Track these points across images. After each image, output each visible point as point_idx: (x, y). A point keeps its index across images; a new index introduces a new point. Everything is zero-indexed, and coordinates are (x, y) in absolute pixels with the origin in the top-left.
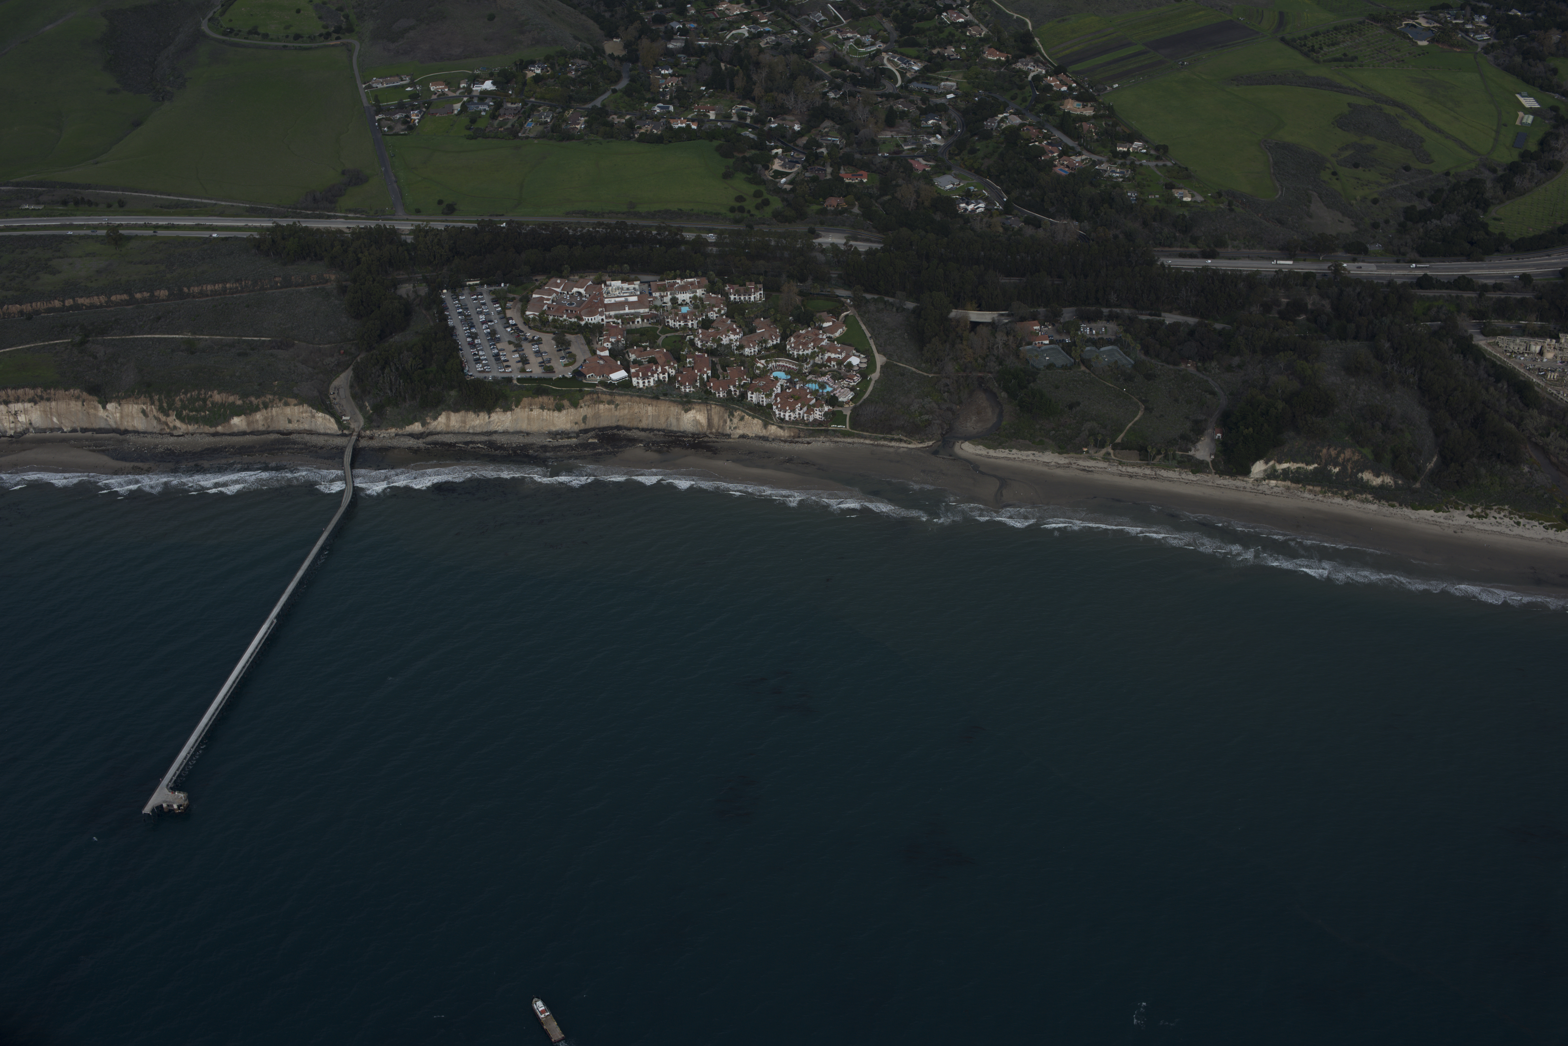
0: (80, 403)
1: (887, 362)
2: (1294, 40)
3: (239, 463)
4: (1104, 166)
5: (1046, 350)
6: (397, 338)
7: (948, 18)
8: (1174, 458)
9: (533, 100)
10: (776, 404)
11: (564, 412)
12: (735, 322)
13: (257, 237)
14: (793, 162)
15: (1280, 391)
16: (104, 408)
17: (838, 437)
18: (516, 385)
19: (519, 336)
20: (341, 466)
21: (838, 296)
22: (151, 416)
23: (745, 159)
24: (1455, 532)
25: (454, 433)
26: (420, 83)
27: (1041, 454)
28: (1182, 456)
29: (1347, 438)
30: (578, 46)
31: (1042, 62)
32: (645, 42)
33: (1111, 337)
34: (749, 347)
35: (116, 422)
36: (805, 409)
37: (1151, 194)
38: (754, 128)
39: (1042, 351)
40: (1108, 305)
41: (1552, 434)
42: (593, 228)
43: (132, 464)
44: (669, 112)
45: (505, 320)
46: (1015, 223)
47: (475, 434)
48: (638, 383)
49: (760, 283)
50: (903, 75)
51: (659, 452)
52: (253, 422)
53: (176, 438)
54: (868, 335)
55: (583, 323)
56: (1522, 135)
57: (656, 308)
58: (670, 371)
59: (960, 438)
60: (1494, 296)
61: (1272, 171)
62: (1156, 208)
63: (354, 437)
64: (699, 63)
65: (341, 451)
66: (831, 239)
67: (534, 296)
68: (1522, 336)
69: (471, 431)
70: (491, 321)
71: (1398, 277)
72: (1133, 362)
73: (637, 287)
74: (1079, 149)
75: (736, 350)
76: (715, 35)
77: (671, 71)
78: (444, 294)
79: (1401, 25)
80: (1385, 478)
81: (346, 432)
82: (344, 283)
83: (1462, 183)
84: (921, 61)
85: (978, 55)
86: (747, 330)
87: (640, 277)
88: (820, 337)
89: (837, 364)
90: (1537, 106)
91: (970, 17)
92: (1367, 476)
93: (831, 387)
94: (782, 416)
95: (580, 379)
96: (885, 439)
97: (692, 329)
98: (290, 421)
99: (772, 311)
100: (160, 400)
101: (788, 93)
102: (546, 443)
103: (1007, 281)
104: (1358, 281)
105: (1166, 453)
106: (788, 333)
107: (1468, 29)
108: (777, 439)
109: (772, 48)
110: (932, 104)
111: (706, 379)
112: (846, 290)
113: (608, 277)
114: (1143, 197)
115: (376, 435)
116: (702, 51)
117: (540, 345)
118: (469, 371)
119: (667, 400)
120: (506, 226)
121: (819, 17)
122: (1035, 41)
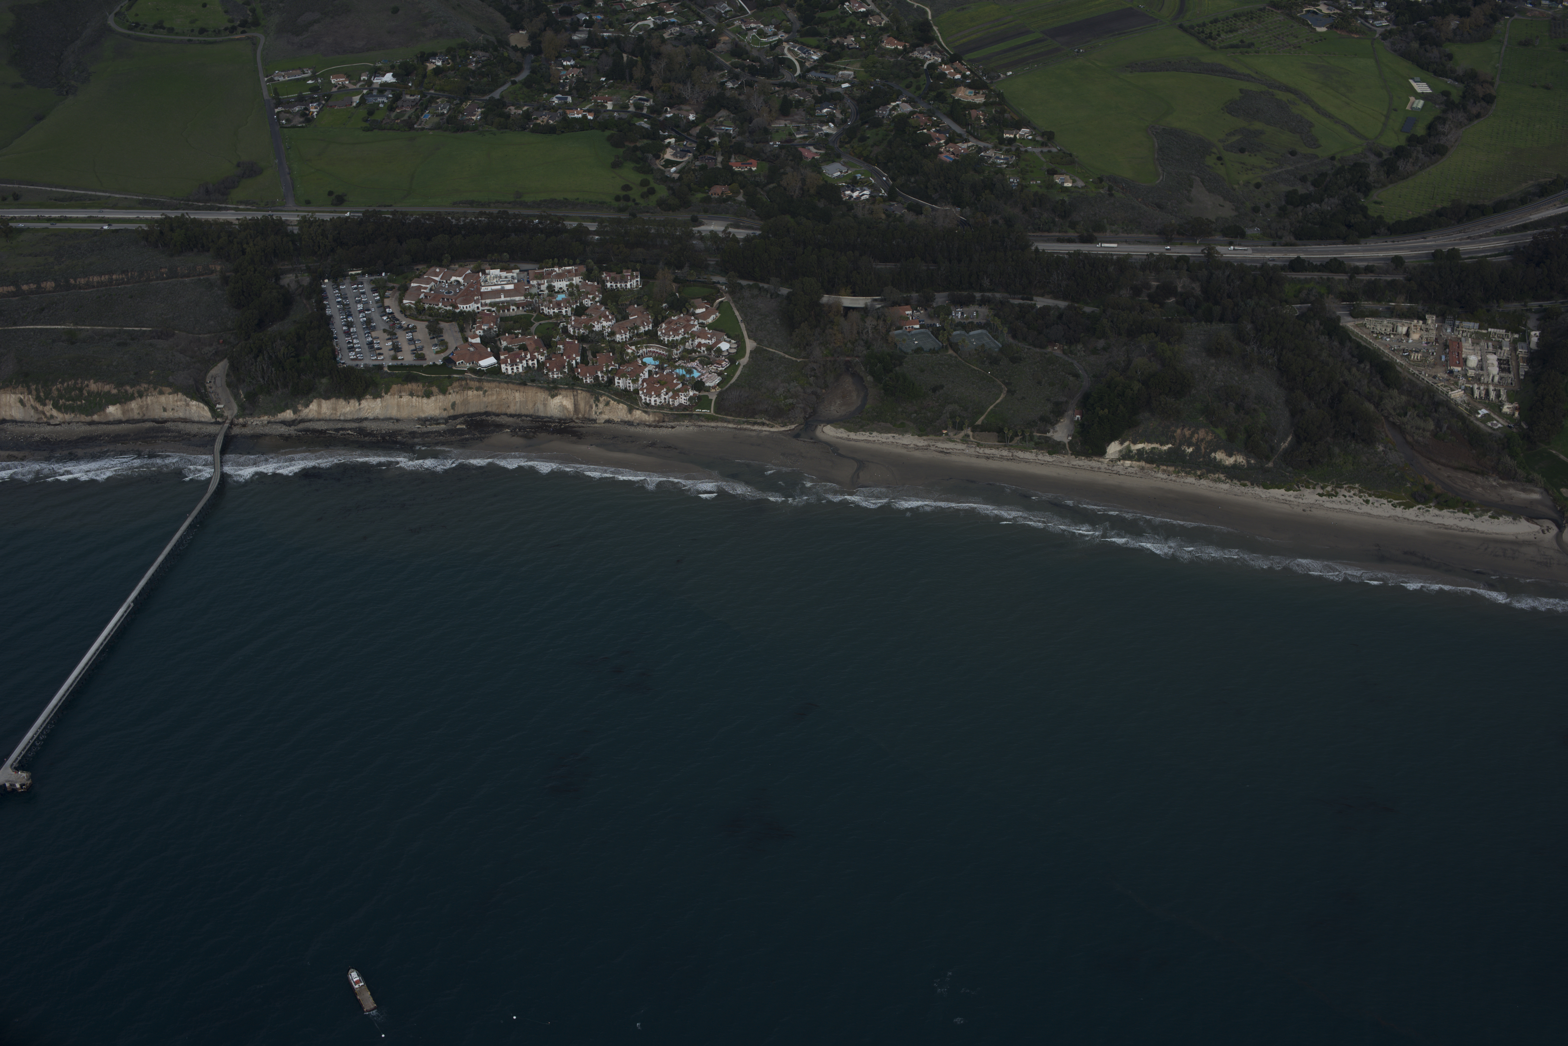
1: (756, 347)
2: (1192, 27)
3: (112, 451)
4: (990, 153)
5: (916, 334)
6: (275, 327)
7: (850, 8)
8: (1031, 439)
9: (432, 91)
10: (642, 389)
11: (433, 398)
12: (608, 309)
13: (146, 229)
14: (685, 151)
15: (1139, 373)
17: (702, 421)
18: (386, 372)
19: (394, 324)
20: (212, 452)
21: (715, 282)
22: (28, 405)
23: (636, 149)
24: (1304, 510)
25: (325, 420)
26: (322, 76)
27: (901, 436)
28: (1040, 438)
29: (1201, 419)
30: (481, 38)
31: (939, 51)
32: (549, 34)
33: (981, 321)
34: (621, 333)
36: (671, 394)
37: (1033, 180)
38: (649, 118)
39: (912, 335)
40: (982, 290)
41: (1409, 414)
42: (475, 218)
43: (7, 453)
44: (566, 103)
45: (382, 307)
46: (898, 209)
47: (346, 421)
48: (507, 369)
49: (637, 270)
50: (802, 64)
51: (525, 437)
52: (128, 411)
53: (52, 427)
54: (740, 319)
55: (458, 311)
56: (1412, 119)
57: (532, 295)
58: (540, 357)
59: (823, 422)
60: (1365, 278)
61: (1156, 156)
62: (1036, 194)
63: (227, 425)
64: (601, 53)
65: (213, 438)
66: (715, 227)
67: (413, 285)
68: (1390, 318)
69: (342, 418)
70: (368, 310)
71: (1272, 260)
72: (1000, 346)
73: (515, 275)
74: (965, 136)
75: (608, 336)
76: (621, 26)
77: (572, 62)
78: (325, 284)
79: (1302, 11)
80: (1238, 457)
81: (219, 420)
82: (228, 274)
83: (1346, 167)
84: (821, 51)
85: (876, 44)
86: (619, 317)
87: (519, 265)
88: (692, 323)
89: (707, 350)
90: (1429, 91)
91: (872, 7)
92: (1220, 456)
93: (700, 372)
94: (648, 402)
95: (450, 366)
96: (748, 423)
97: (567, 317)
98: (165, 410)
99: (645, 299)
100: (37, 390)
101: (685, 83)
102: (415, 430)
103: (883, 267)
104: (1228, 264)
105: (1023, 434)
106: (660, 319)
107: (1367, 15)
108: (641, 424)
109: (676, 38)
110: (827, 93)
111: (574, 365)
112: (722, 276)
113: (487, 266)
114: (1024, 183)
115: (249, 423)
116: (605, 43)
117: (414, 333)
118: (341, 359)
119: (534, 386)
120: (391, 216)
121: (724, 8)
122: (933, 30)
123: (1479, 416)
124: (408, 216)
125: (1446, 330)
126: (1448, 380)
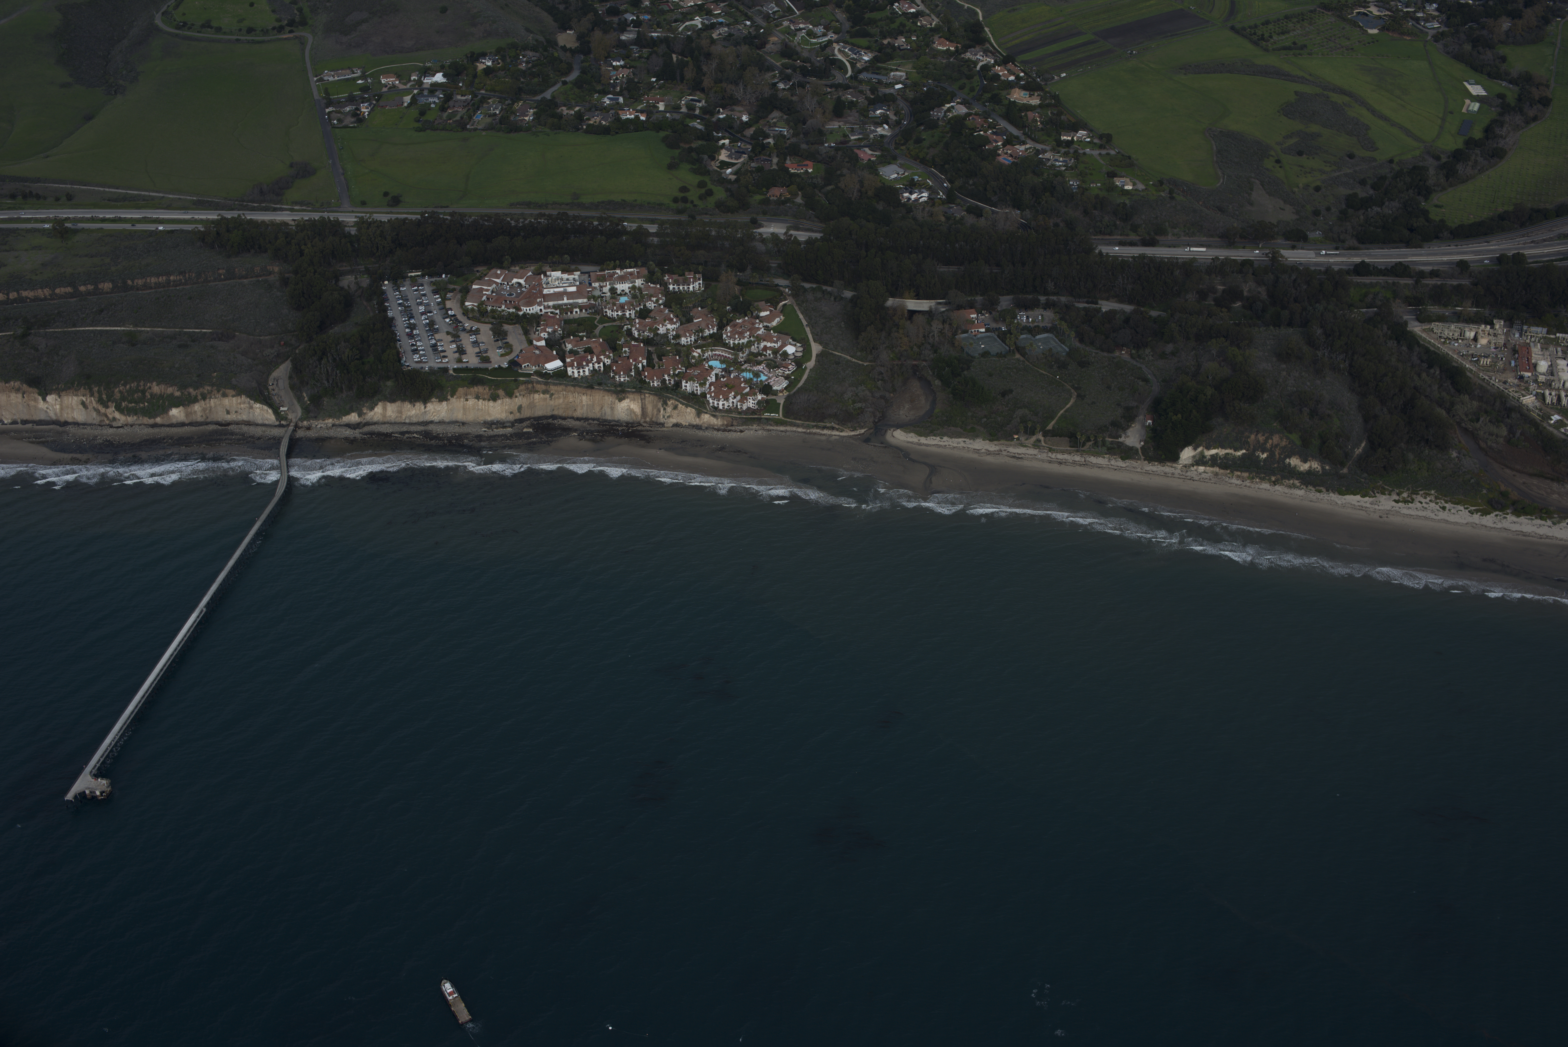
0: (20, 395)
1: (822, 351)
2: (1244, 29)
3: (176, 454)
4: (1048, 155)
5: (982, 338)
6: (338, 329)
7: (900, 9)
8: (1104, 445)
9: (483, 92)
10: (710, 393)
11: (499, 402)
12: (672, 312)
13: (202, 229)
14: (740, 153)
15: (1210, 378)
16: (44, 399)
17: (771, 425)
18: (452, 375)
19: (457, 326)
20: (277, 456)
21: (777, 285)
22: (90, 407)
23: (691, 150)
24: (1381, 517)
25: (391, 423)
26: (371, 75)
27: (972, 441)
28: (1112, 443)
29: (1275, 424)
30: (530, 38)
31: (991, 52)
32: (597, 34)
33: (1047, 325)
34: (686, 336)
35: (56, 414)
36: (739, 397)
37: (1093, 183)
38: (702, 119)
39: (978, 339)
40: (1046, 293)
41: (1482, 419)
42: (535, 219)
43: (70, 456)
44: (618, 103)
45: (444, 310)
46: (958, 212)
47: (411, 424)
48: (573, 372)
49: (699, 273)
50: (853, 65)
51: (593, 441)
52: (191, 413)
53: (115, 429)
54: (805, 323)
55: (521, 313)
56: (1468, 122)
57: (594, 297)
58: (606, 360)
59: (892, 426)
60: (1430, 282)
61: (1215, 159)
62: (1097, 197)
63: (291, 428)
64: (651, 54)
65: (277, 441)
66: (773, 229)
67: (474, 287)
68: (1456, 322)
69: (407, 421)
70: (430, 312)
71: (1336, 263)
72: (1067, 350)
73: (576, 277)
74: (1023, 138)
75: (673, 339)
76: (668, 26)
77: (622, 63)
78: (385, 285)
79: (1353, 13)
80: (1313, 463)
81: (283, 422)
82: (287, 275)
83: (1405, 170)
84: (872, 52)
85: (928, 45)
86: (684, 320)
87: (580, 267)
88: (757, 326)
89: (773, 353)
90: (1484, 93)
91: (922, 7)
92: (1294, 461)
93: (766, 375)
94: (716, 405)
95: (516, 369)
96: (817, 427)
97: (630, 319)
98: (228, 412)
99: (709, 301)
100: (99, 392)
101: (737, 84)
102: (481, 433)
103: (946, 270)
104: (1294, 268)
105: (1096, 440)
106: (725, 322)
107: (1419, 17)
108: (710, 427)
109: (725, 39)
110: (880, 94)
111: (641, 368)
112: (785, 279)
113: (548, 268)
114: (1084, 186)
115: (314, 426)
116: (654, 43)
117: (478, 336)
118: (405, 361)
119: (601, 390)
120: (449, 218)
121: (772, 8)
122: (985, 31)
123: (1552, 422)
124: (467, 218)
125: (1514, 335)
126: (1518, 386)
